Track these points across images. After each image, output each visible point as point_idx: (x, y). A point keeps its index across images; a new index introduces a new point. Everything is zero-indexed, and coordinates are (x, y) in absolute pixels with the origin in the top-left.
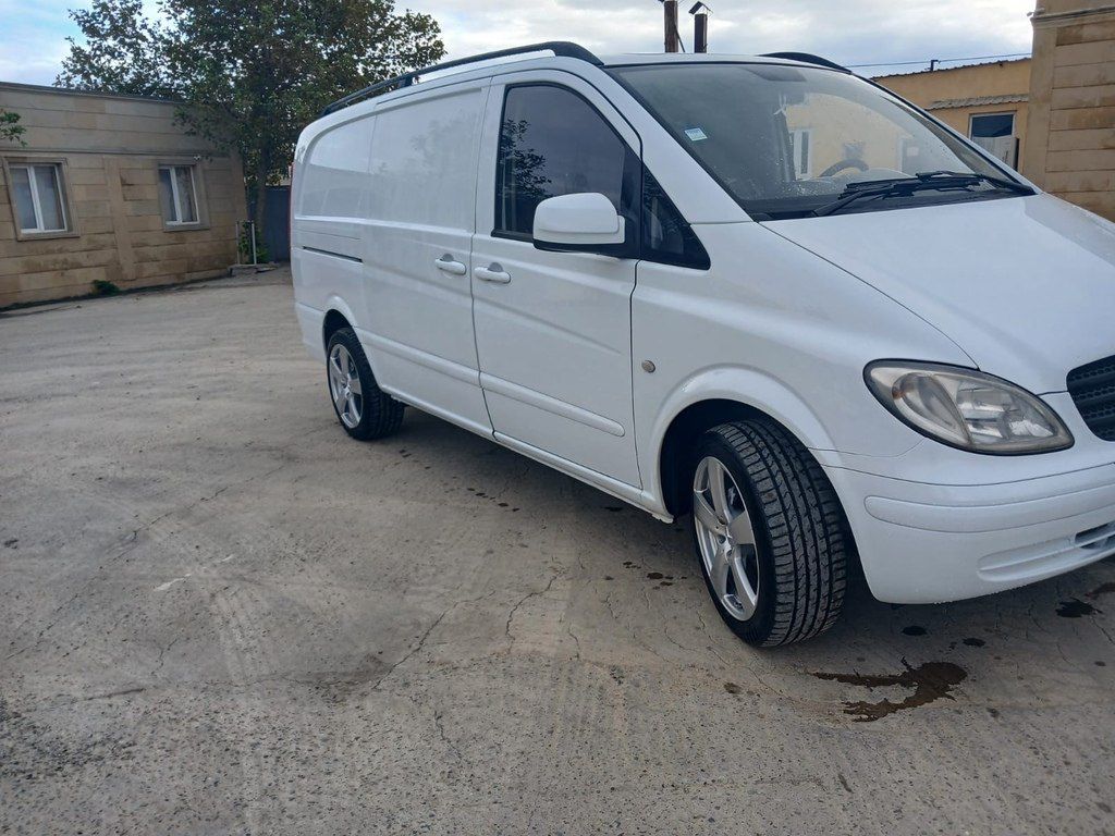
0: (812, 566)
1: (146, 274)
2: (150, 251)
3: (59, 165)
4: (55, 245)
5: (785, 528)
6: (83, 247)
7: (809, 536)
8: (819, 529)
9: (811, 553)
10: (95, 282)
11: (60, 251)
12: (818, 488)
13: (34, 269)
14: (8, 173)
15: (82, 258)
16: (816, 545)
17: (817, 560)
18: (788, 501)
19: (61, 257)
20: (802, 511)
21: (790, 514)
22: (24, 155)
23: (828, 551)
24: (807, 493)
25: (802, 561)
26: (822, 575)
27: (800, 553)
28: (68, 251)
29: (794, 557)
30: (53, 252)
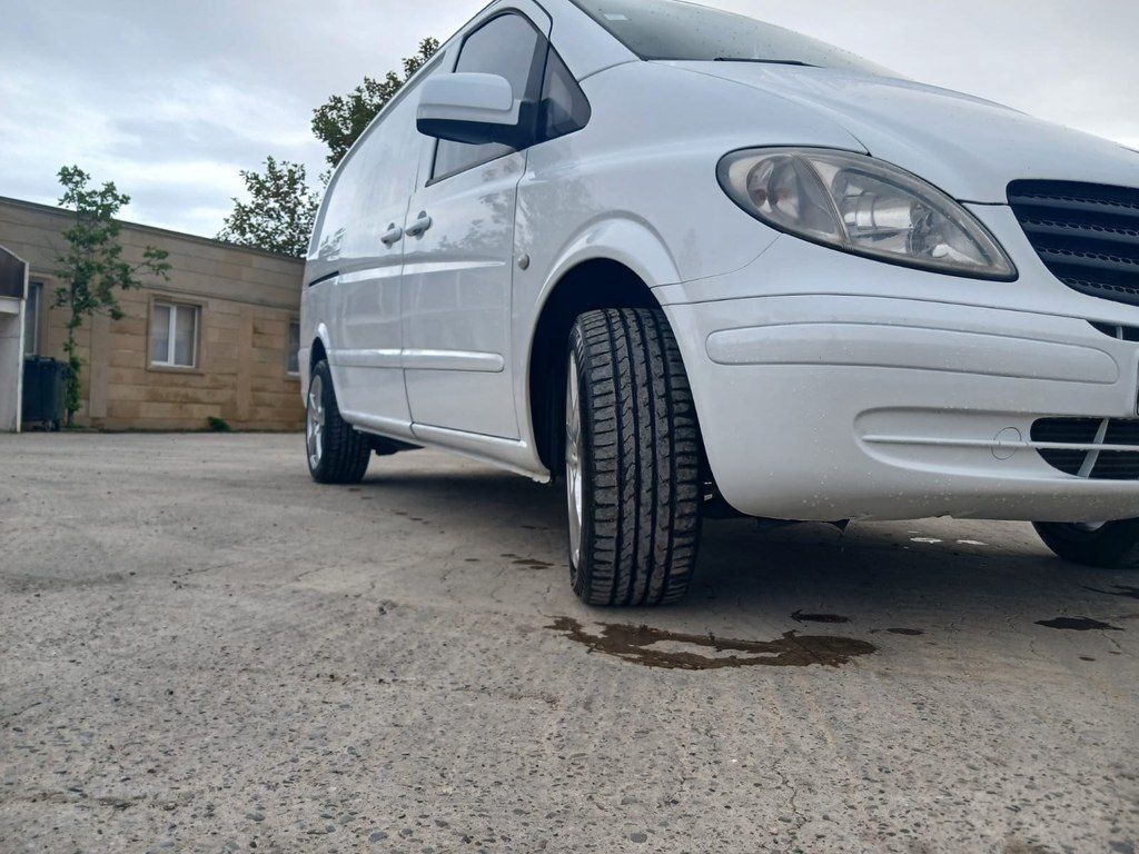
0: (645, 453)
1: (259, 417)
2: (266, 396)
3: (200, 307)
4: (180, 379)
5: (613, 398)
6: (207, 384)
7: (644, 412)
8: (660, 405)
9: (645, 434)
10: (210, 419)
11: (184, 385)
12: (669, 358)
13: (155, 398)
14: (152, 309)
15: (202, 394)
16: (652, 424)
17: (653, 446)
18: (624, 367)
19: (183, 391)
20: (641, 378)
21: (623, 381)
22: (169, 294)
23: (670, 435)
24: (653, 362)
25: (630, 445)
26: (660, 470)
27: (628, 432)
28: (190, 386)
29: (620, 435)
30: (176, 385)
